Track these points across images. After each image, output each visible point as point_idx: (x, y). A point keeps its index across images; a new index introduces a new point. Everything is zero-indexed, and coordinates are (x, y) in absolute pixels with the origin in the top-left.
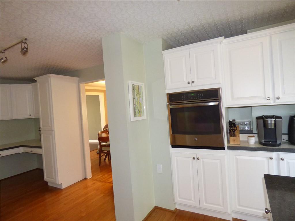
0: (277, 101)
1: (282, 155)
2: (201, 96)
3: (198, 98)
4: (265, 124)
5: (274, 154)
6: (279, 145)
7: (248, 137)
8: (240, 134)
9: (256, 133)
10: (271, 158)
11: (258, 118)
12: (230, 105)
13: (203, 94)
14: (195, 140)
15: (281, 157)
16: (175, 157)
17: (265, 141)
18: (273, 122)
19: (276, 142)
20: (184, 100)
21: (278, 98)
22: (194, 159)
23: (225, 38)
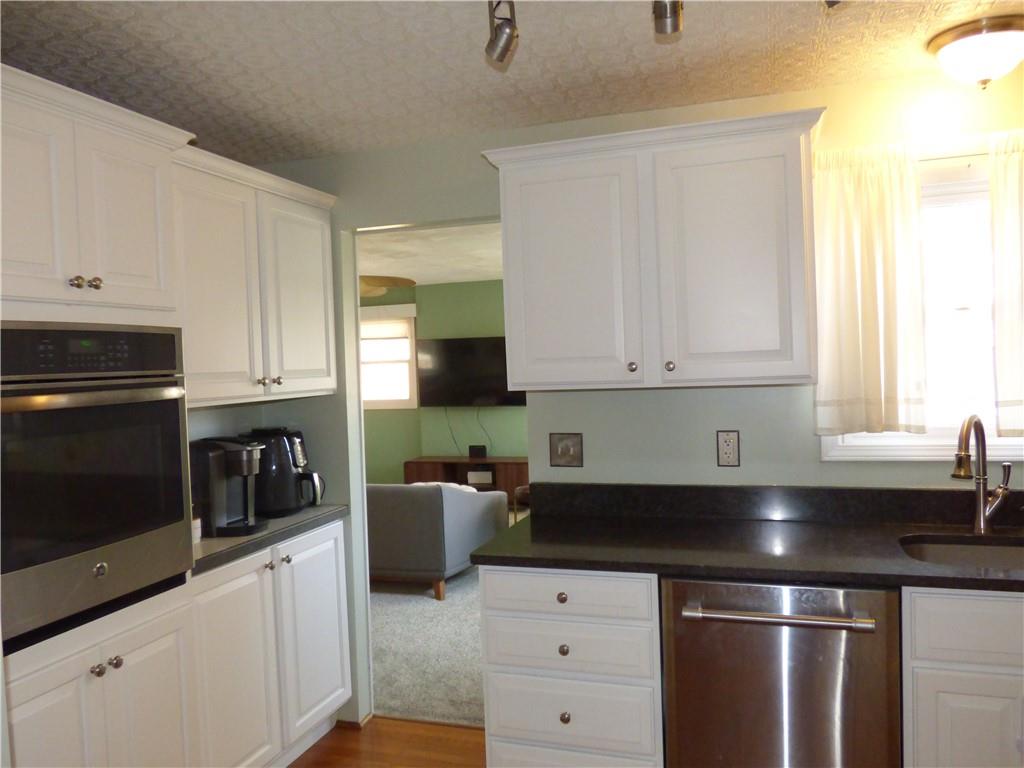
0: (275, 388)
1: (284, 547)
2: (119, 354)
3: (111, 364)
10: (271, 567)
13: (126, 348)
14: (101, 574)
15: (282, 555)
17: (229, 524)
19: (247, 519)
21: (278, 381)
22: (99, 672)
23: (192, 143)
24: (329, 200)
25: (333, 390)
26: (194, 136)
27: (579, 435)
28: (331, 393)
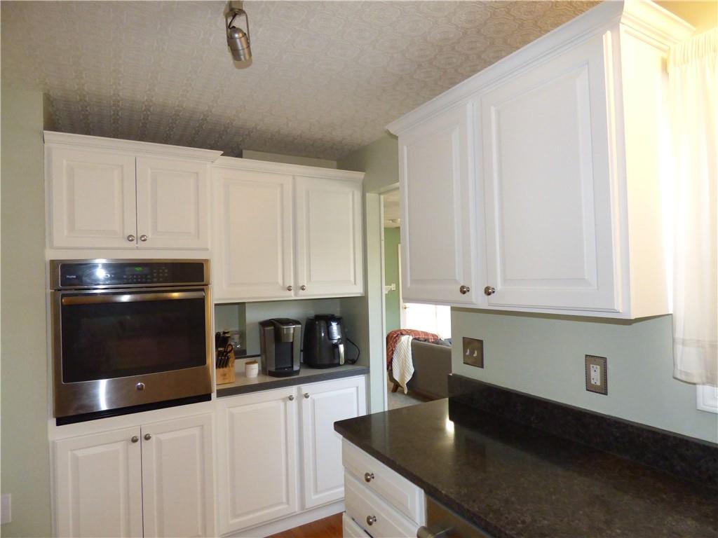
0: (301, 292)
1: (306, 388)
2: (161, 275)
3: (155, 280)
4: (278, 336)
5: (292, 390)
6: (297, 372)
7: (247, 363)
8: (236, 358)
9: (259, 353)
10: (291, 398)
11: (264, 324)
12: (220, 299)
13: (166, 271)
14: (140, 389)
15: (304, 392)
16: (69, 452)
17: (276, 369)
18: (292, 331)
19: (292, 367)
20: (98, 284)
21: (303, 288)
22: (134, 440)
23: (222, 155)
24: (359, 175)
25: (360, 293)
26: (222, 152)
27: (481, 342)
28: (359, 295)
